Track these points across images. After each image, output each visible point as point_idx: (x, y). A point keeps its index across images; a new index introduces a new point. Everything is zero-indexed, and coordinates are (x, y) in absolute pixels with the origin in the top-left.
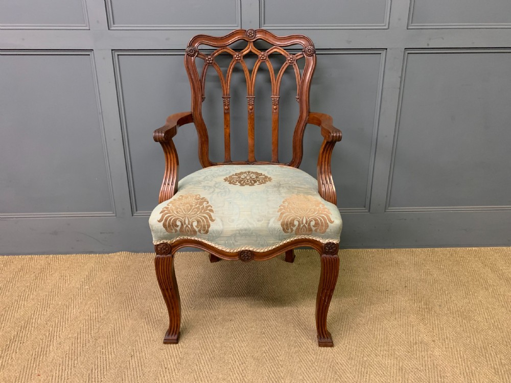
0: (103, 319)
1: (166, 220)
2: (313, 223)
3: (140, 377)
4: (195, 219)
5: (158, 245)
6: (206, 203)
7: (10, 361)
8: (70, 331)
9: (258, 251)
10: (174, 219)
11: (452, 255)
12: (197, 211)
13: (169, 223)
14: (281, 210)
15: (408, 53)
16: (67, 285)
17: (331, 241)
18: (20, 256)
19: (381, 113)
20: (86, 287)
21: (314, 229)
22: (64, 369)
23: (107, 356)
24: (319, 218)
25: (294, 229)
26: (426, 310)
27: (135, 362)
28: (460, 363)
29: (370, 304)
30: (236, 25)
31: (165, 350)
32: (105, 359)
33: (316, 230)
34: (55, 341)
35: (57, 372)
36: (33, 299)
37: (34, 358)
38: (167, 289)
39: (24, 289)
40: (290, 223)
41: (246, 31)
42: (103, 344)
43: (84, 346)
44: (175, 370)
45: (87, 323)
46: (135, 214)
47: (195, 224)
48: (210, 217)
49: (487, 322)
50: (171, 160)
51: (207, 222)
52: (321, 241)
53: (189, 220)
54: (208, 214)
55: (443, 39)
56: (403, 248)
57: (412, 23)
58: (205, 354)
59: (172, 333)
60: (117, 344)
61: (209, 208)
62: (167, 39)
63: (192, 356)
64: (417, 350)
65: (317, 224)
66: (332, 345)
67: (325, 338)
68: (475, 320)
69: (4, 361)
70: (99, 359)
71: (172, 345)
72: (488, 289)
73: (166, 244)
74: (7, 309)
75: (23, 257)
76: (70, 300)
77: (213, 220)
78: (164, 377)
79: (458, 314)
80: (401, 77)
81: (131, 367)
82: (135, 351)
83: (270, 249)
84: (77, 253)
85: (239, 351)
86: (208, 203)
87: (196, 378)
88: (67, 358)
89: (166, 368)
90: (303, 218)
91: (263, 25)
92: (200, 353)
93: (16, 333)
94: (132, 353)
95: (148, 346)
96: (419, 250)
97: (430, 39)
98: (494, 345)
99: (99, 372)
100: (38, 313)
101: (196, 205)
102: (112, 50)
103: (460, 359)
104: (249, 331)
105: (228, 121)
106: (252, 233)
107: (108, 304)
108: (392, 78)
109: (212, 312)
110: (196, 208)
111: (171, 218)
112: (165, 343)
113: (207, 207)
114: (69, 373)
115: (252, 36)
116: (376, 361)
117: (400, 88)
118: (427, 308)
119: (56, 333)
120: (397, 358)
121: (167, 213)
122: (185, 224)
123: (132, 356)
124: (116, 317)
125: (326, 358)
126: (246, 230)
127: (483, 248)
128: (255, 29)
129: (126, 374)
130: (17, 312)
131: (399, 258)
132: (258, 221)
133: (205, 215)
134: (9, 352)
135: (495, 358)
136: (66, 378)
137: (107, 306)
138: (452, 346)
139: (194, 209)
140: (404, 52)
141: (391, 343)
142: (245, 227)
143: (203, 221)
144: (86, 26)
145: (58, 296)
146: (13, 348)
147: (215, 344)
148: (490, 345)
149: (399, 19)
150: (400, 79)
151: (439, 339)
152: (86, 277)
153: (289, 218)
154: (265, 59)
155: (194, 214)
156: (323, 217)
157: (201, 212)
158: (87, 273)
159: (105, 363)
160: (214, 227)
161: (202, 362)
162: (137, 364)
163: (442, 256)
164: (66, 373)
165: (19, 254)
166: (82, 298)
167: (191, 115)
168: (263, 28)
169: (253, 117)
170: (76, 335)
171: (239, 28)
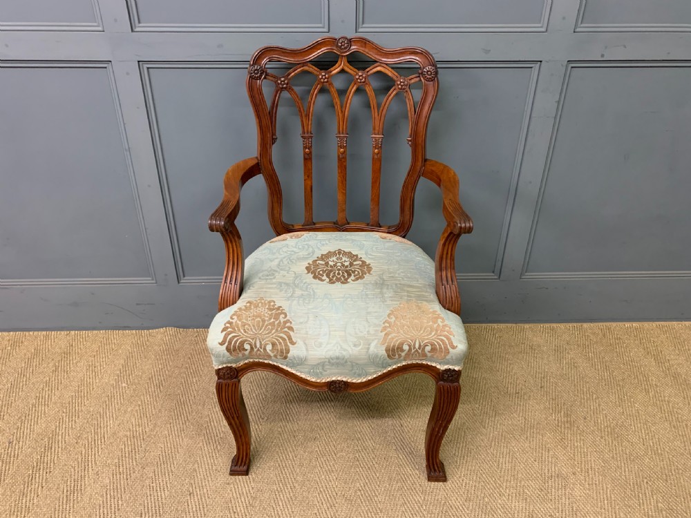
0: (148, 437)
1: (230, 343)
2: (428, 348)
4: (269, 341)
5: (219, 369)
6: (283, 316)
7: (35, 501)
8: (109, 454)
9: (354, 381)
10: (241, 342)
11: (604, 336)
12: (272, 329)
13: (234, 347)
14: (385, 328)
15: (572, 67)
16: (97, 381)
17: (451, 367)
18: (31, 333)
19: (526, 150)
20: (124, 385)
21: (429, 354)
22: (105, 512)
23: (159, 494)
24: (437, 342)
25: (403, 354)
26: (566, 426)
27: (195, 502)
28: (606, 508)
29: (494, 414)
30: (321, 25)
31: (232, 486)
32: (156, 498)
33: (432, 356)
34: (90, 469)
36: (55, 403)
37: (67, 496)
38: (233, 418)
39: (42, 386)
40: (398, 348)
41: (336, 39)
42: (152, 474)
43: (129, 477)
44: (246, 516)
45: (129, 443)
46: (182, 281)
47: (269, 347)
48: (290, 338)
49: (644, 444)
50: (233, 251)
51: (286, 345)
52: (438, 367)
53: (260, 342)
54: (285, 333)
55: (625, 47)
56: (540, 323)
57: (581, 23)
58: (283, 491)
59: (240, 463)
60: (171, 474)
61: (288, 325)
62: (220, 46)
63: (267, 495)
64: (552, 487)
65: (433, 350)
66: (444, 479)
67: (436, 470)
68: (628, 441)
69: (28, 500)
70: (149, 498)
71: (240, 477)
72: (648, 392)
73: (231, 368)
74: (23, 418)
75: (36, 333)
76: (104, 406)
77: (293, 343)
79: (608, 432)
80: (559, 102)
81: (191, 511)
82: (194, 486)
83: (370, 378)
84: (106, 328)
85: (327, 488)
86: (286, 316)
88: (109, 496)
89: (235, 513)
90: (415, 341)
91: (360, 26)
92: (277, 490)
93: (39, 457)
94: (191, 490)
95: (210, 479)
96: (562, 326)
97: (606, 47)
98: (650, 480)
100: (64, 426)
101: (270, 319)
102: (139, 62)
103: (606, 502)
104: (338, 456)
105: (309, 170)
106: (346, 362)
107: (154, 412)
108: (546, 103)
109: (289, 426)
110: (270, 324)
111: (237, 340)
112: (231, 474)
113: (285, 323)
115: (345, 48)
116: (500, 504)
117: (555, 118)
118: (567, 422)
119: (90, 457)
120: (526, 500)
121: (231, 332)
122: (256, 347)
123: (190, 495)
124: (166, 432)
125: (436, 498)
126: (338, 358)
127: (646, 325)
128: (349, 38)
130: (37, 424)
131: (535, 339)
132: (355, 346)
133: (282, 335)
134: (33, 486)
135: (650, 499)
137: (153, 415)
138: (597, 482)
139: (267, 325)
140: (567, 67)
141: (520, 475)
142: (337, 354)
143: (280, 343)
144: (99, 26)
145: (88, 399)
146: (37, 480)
147: (295, 476)
148: (645, 480)
149: (564, 18)
150: (557, 104)
151: (582, 471)
152: (121, 367)
153: (397, 340)
154: (364, 82)
155: (268, 333)
156: (442, 340)
157: (277, 330)
158: (122, 362)
159: (157, 504)
160: (294, 352)
161: (281, 504)
162: (198, 507)
163: (592, 337)
165: (29, 330)
166: (119, 402)
167: (258, 163)
168: (360, 30)
169: (345, 164)
170: (116, 461)
171: (326, 30)
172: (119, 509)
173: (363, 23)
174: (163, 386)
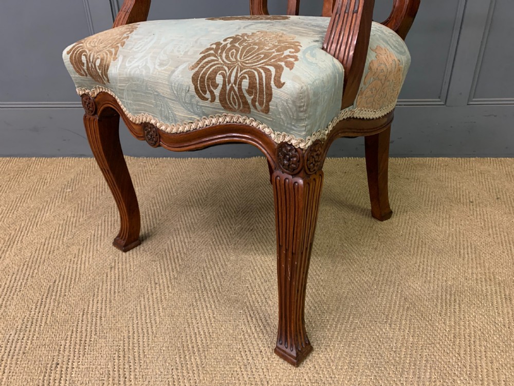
0: (81, 224)
3: (119, 292)
8: (37, 236)
16: (45, 187)
20: (68, 190)
22: (17, 279)
23: (79, 266)
27: (115, 274)
29: (448, 217)
31: (158, 263)
32: (75, 269)
34: (14, 246)
35: (8, 283)
43: (51, 252)
44: (168, 287)
45: (60, 228)
56: (487, 157)
58: (213, 268)
60: (95, 252)
70: (67, 269)
76: (45, 204)
78: (152, 294)
81: (109, 280)
82: (117, 262)
84: (64, 156)
85: (261, 266)
87: (197, 298)
88: (26, 266)
89: (156, 284)
92: (207, 266)
94: (113, 264)
95: (135, 256)
96: (510, 159)
99: (64, 284)
107: (91, 209)
114: (23, 284)
119: (18, 237)
120: (499, 284)
123: (111, 268)
124: (100, 222)
125: (389, 279)
129: (100, 288)
131: (482, 167)
136: (18, 290)
137: (90, 210)
141: (487, 264)
145: (31, 199)
147: (228, 256)
152: (70, 180)
158: (72, 177)
159: (74, 274)
161: (208, 277)
162: (117, 277)
164: (19, 284)
166: (60, 201)
170: (43, 240)
172: (32, 277)
174: (105, 192)
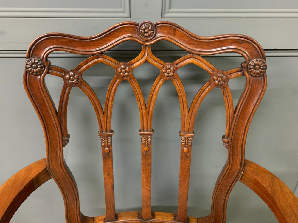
30: (121, 10)
41: (138, 25)
62: (3, 33)
91: (167, 11)
105: (109, 168)
115: (149, 36)
128: (154, 22)
154: (171, 76)
167: (46, 169)
168: (167, 15)
169: (149, 161)
171: (126, 15)
173: (170, 8)
